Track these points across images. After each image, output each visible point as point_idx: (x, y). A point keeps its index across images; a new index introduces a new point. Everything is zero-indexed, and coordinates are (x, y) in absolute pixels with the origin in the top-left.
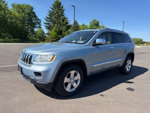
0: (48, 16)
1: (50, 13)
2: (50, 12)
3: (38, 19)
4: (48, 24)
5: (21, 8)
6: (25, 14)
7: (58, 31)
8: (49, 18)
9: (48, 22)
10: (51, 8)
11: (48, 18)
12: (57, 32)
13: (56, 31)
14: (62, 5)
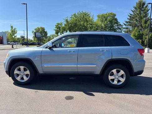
0: (128, 20)
1: (130, 17)
2: (130, 15)
3: (120, 25)
4: (127, 28)
5: (104, 17)
6: (107, 22)
7: (138, 35)
8: (129, 22)
9: (127, 27)
10: (132, 11)
11: (127, 22)
12: (136, 37)
13: (134, 36)
14: (146, 4)
